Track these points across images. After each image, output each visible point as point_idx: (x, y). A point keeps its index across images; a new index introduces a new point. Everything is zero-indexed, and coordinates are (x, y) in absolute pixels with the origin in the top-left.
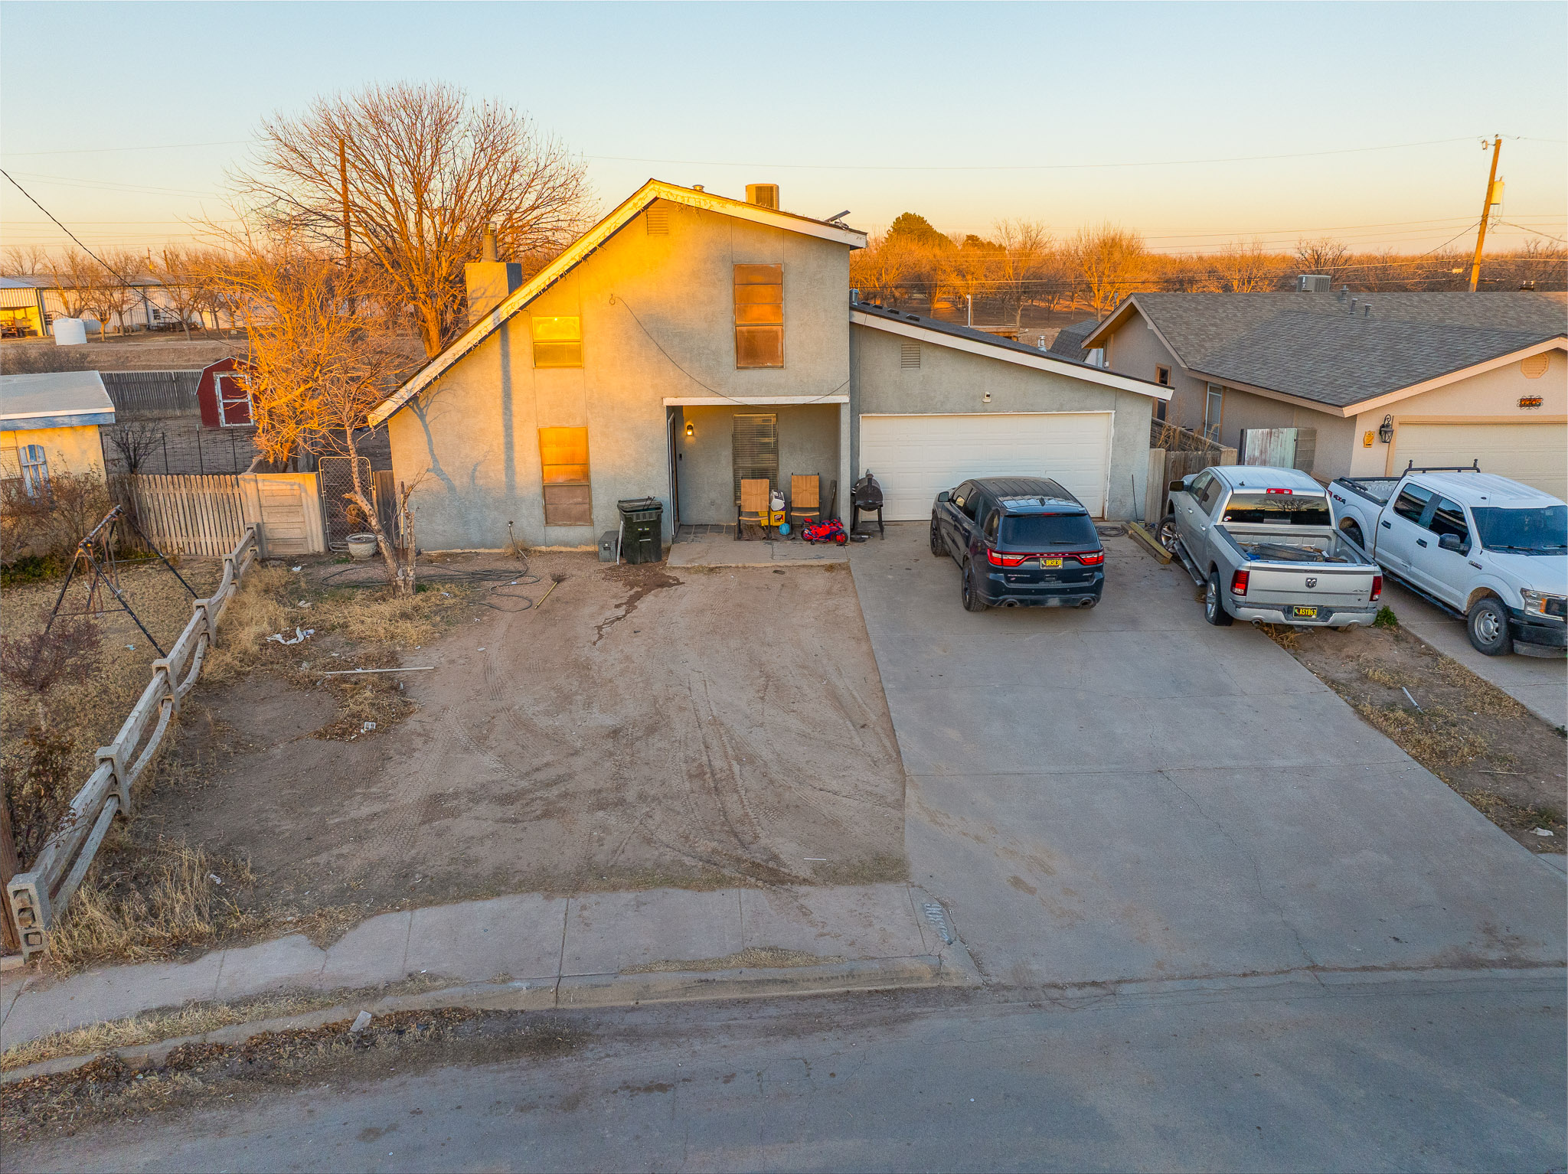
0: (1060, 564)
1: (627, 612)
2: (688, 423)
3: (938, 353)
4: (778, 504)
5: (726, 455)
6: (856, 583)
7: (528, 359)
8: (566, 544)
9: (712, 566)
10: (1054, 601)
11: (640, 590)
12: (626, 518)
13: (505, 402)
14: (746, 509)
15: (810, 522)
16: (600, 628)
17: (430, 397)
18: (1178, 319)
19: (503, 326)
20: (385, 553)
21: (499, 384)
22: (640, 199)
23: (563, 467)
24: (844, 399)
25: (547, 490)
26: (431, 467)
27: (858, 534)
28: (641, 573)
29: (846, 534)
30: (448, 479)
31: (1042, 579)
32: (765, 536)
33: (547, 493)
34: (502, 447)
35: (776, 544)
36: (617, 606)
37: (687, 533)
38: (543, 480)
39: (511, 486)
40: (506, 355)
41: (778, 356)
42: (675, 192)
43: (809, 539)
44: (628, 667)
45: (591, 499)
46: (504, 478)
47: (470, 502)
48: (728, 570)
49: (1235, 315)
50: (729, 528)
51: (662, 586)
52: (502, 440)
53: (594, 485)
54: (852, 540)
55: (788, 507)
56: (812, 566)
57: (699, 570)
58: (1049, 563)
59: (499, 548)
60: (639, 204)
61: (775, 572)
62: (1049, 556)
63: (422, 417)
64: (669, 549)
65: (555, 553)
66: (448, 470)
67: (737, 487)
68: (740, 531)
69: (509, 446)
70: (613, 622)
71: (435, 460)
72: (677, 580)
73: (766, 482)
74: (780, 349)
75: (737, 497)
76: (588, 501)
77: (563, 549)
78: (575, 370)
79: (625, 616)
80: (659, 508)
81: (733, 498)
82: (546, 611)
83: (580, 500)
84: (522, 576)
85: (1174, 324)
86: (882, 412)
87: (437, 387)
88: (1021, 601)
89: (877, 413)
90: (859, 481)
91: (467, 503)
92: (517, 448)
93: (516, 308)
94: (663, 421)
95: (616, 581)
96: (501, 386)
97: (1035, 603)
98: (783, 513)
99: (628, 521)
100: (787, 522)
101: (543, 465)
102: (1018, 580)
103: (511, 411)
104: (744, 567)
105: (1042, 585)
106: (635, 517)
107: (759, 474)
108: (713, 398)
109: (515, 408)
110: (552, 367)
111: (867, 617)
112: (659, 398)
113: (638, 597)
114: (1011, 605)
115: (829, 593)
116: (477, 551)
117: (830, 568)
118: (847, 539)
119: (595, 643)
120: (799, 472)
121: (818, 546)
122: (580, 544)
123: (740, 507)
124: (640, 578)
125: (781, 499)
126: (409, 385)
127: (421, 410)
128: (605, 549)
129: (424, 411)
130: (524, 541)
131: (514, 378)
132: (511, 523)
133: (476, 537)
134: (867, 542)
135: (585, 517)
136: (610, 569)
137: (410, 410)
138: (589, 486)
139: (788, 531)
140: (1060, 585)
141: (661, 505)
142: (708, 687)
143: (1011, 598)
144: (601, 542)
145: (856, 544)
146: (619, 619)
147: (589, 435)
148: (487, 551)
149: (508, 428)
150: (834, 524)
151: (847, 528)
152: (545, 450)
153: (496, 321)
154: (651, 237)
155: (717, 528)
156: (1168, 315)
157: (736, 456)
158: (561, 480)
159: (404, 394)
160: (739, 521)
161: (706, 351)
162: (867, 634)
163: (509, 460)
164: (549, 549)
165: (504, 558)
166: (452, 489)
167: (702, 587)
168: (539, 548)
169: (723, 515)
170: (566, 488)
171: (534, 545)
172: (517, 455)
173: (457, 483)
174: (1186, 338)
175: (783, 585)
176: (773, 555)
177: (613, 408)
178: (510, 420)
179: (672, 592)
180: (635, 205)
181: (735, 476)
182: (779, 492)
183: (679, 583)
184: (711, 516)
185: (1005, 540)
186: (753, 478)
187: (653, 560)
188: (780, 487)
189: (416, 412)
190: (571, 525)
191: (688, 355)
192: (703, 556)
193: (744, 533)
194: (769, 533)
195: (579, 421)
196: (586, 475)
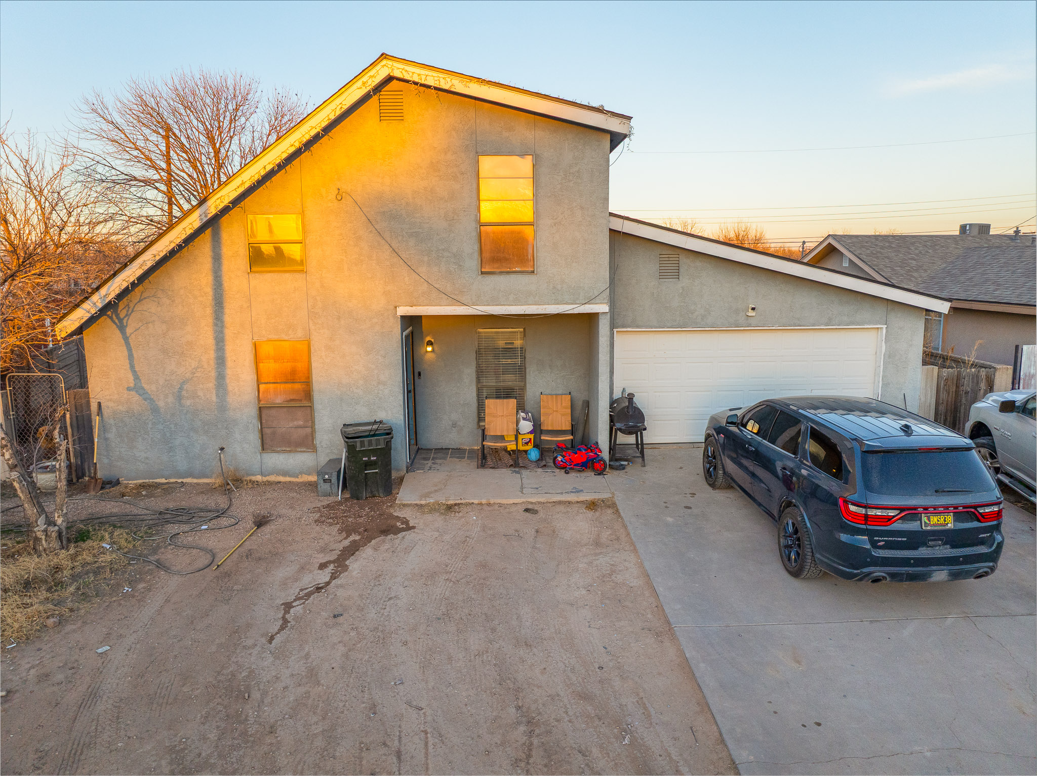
0: (949, 522)
1: (334, 577)
2: (428, 339)
3: (699, 263)
4: (526, 426)
5: (469, 373)
6: (630, 528)
7: (243, 262)
8: (285, 474)
9: (451, 502)
10: (940, 575)
11: (357, 538)
12: (348, 446)
13: (215, 312)
14: (491, 432)
15: (561, 447)
16: (288, 606)
17: (132, 305)
18: (879, 255)
19: (212, 223)
20: (21, 495)
21: (209, 290)
22: (371, 77)
23: (282, 386)
24: (602, 308)
25: (264, 412)
26: (132, 385)
27: (617, 460)
28: (364, 513)
29: (605, 462)
30: (151, 399)
31: (925, 544)
32: (511, 462)
33: (264, 416)
34: (212, 362)
35: (525, 473)
36: (323, 566)
37: (425, 459)
38: (259, 400)
39: (222, 407)
40: (217, 258)
41: (527, 260)
42: (411, 69)
43: (563, 467)
44: (307, 694)
45: (313, 422)
46: (214, 398)
47: (176, 425)
48: (469, 509)
49: (927, 252)
50: (472, 452)
51: (385, 532)
52: (212, 354)
53: (317, 406)
54: (611, 467)
55: (537, 429)
56: (569, 503)
57: (433, 509)
58: (934, 519)
59: (207, 477)
60: (370, 82)
61: (527, 510)
62: (935, 510)
63: (122, 328)
64: (401, 479)
65: (270, 483)
66: (150, 388)
67: (481, 408)
68: (484, 457)
69: (221, 361)
70: (308, 595)
71: (137, 377)
72: (406, 522)
73: (513, 403)
74: (530, 251)
75: (481, 418)
76: (310, 424)
77: (282, 479)
78: (297, 275)
79: (328, 583)
80: (389, 433)
81: (476, 420)
82: (228, 575)
83: (301, 423)
84: (218, 517)
85: (877, 258)
86: (638, 327)
87: (139, 294)
88: (893, 576)
89: (633, 327)
90: (617, 401)
91: (172, 426)
92: (229, 363)
93: (226, 202)
94: (396, 333)
95: (331, 524)
96: (211, 293)
97: (912, 578)
98: (532, 436)
99: (351, 449)
100: (536, 446)
101: (259, 383)
102: (889, 546)
103: (222, 322)
104: (489, 504)
105: (923, 552)
106: (358, 445)
107: (504, 393)
108: (453, 308)
109: (227, 319)
110: (270, 272)
111: (660, 590)
112: (392, 307)
113: (351, 551)
114: (876, 580)
115: (597, 543)
116: (185, 480)
117: (592, 505)
118: (605, 468)
119: (272, 638)
120: (548, 392)
121: (573, 475)
122: (301, 473)
123: (483, 431)
124: (361, 520)
125: (529, 420)
126: (103, 291)
127: (121, 320)
128: (325, 481)
129: (125, 321)
130: (236, 469)
131: (226, 284)
132: (222, 449)
133: (182, 466)
134: (628, 469)
135: (307, 443)
136: (328, 506)
137: (109, 320)
138: (311, 408)
139: (538, 457)
140: (946, 551)
141: (391, 429)
142: (431, 747)
143: (878, 572)
144: (320, 473)
145: (616, 473)
146: (318, 589)
147: (312, 350)
148: (195, 481)
149: (220, 341)
150: (592, 451)
151: (605, 455)
152: (261, 365)
153: (203, 216)
154: (384, 123)
155: (458, 453)
156: (868, 252)
157: (480, 373)
158: (279, 400)
159: (97, 301)
160: (483, 446)
161: (446, 254)
162: (669, 623)
163: (221, 377)
164: (265, 479)
165: (210, 490)
166: (155, 410)
167: (436, 534)
168: (253, 478)
169: (468, 439)
170: (285, 410)
171: (248, 475)
172: (229, 372)
173: (161, 404)
174: (893, 270)
175: (537, 531)
176: (522, 488)
177: (339, 318)
178: (222, 332)
179: (397, 541)
180: (364, 83)
181: (478, 396)
182: (527, 413)
183: (410, 528)
184: (452, 439)
185: (868, 487)
186: (497, 398)
187: (382, 495)
188: (528, 407)
189: (114, 322)
190: (290, 451)
191: (426, 259)
192: (440, 489)
193: (489, 459)
194: (516, 460)
195: (300, 334)
196: (308, 394)
